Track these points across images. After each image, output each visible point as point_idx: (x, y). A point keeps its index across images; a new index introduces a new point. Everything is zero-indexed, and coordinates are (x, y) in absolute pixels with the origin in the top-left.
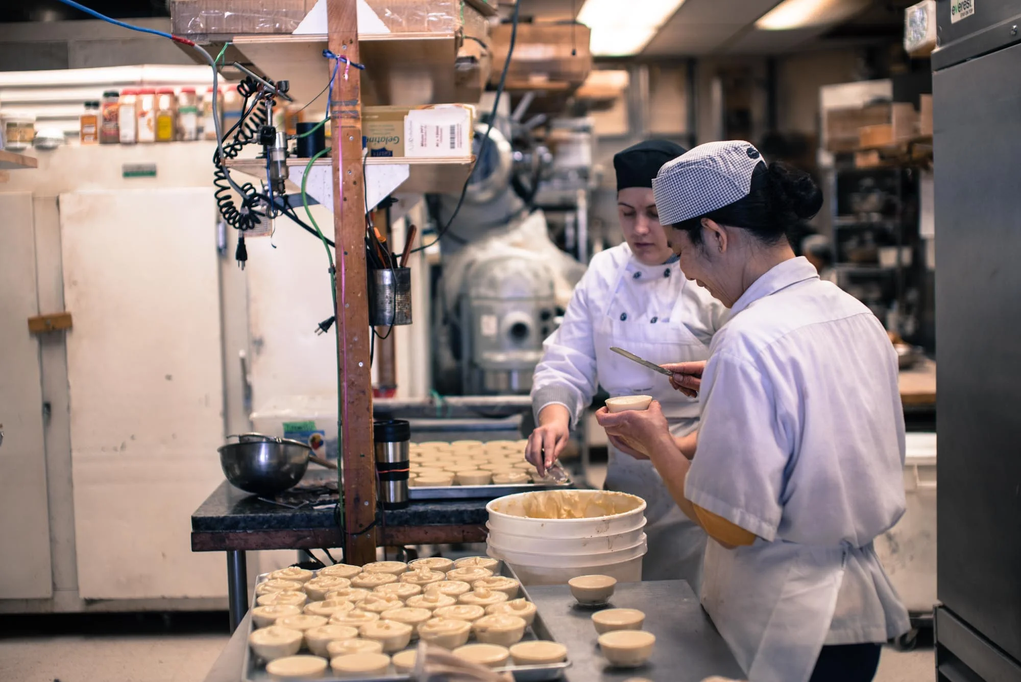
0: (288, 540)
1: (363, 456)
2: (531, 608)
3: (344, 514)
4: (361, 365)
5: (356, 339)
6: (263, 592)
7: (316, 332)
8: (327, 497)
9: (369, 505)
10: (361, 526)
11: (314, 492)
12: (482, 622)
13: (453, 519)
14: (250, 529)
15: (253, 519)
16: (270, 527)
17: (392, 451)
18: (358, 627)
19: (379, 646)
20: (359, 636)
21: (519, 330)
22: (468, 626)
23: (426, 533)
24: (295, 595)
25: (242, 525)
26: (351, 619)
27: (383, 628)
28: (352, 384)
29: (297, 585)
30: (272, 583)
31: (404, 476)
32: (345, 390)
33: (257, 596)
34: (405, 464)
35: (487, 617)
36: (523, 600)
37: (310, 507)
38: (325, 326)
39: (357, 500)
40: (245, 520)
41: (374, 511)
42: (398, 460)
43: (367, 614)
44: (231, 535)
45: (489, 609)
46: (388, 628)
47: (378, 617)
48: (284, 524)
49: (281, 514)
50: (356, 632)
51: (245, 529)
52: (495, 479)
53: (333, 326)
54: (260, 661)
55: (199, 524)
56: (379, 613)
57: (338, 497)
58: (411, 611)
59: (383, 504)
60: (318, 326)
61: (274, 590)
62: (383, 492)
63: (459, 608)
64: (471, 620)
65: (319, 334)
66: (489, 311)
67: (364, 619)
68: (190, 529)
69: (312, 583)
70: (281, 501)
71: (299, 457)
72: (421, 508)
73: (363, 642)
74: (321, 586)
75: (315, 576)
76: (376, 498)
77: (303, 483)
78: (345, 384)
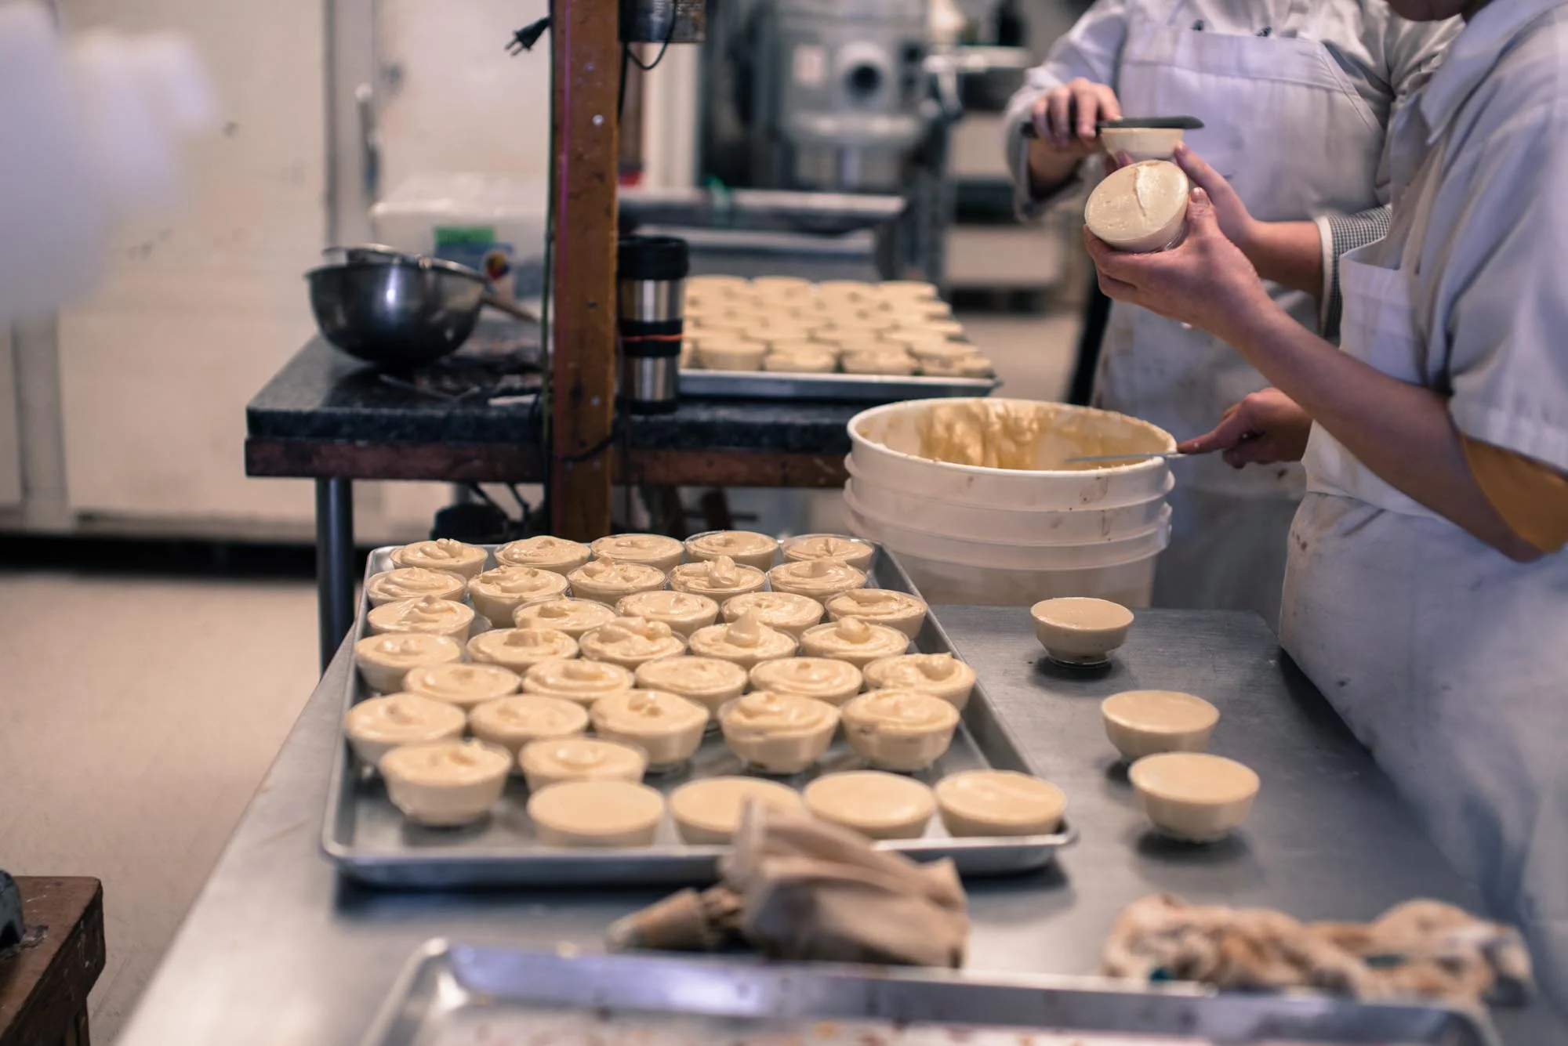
0: (439, 465)
1: (593, 305)
2: (962, 677)
3: (551, 419)
4: (598, 120)
5: (590, 67)
6: (382, 596)
7: (508, 47)
8: (516, 381)
9: (603, 406)
10: (583, 444)
11: (492, 368)
12: (861, 709)
13: (765, 440)
14: (362, 438)
15: (368, 419)
16: (401, 436)
17: (650, 298)
18: (587, 704)
19: (634, 761)
20: (591, 730)
21: (864, 79)
22: (830, 716)
23: (710, 464)
24: (451, 609)
25: (346, 429)
26: (571, 683)
27: (644, 711)
28: (577, 159)
29: (454, 584)
30: (400, 576)
31: (673, 350)
32: (563, 171)
33: (370, 605)
34: (674, 326)
35: (871, 696)
36: (946, 656)
37: (482, 400)
38: (527, 37)
39: (578, 393)
40: (352, 420)
41: (611, 415)
42: (663, 317)
43: (604, 667)
44: (325, 450)
45: (873, 671)
46: (654, 712)
47: (627, 678)
48: (429, 432)
49: (424, 411)
50: (581, 718)
51: (352, 438)
52: (848, 364)
53: (544, 40)
54: (368, 771)
55: (258, 421)
56: (632, 667)
57: (538, 381)
58: (703, 668)
59: (629, 402)
60: (511, 38)
61: (407, 593)
62: (629, 381)
63: (806, 666)
64: (835, 701)
65: (515, 54)
66: (812, 39)
67: (599, 683)
68: (242, 432)
69: (487, 581)
70: (424, 385)
71: (463, 296)
72: (703, 415)
73: (603, 748)
74: (505, 590)
75: (492, 563)
76: (615, 388)
77: (472, 347)
78: (563, 158)
